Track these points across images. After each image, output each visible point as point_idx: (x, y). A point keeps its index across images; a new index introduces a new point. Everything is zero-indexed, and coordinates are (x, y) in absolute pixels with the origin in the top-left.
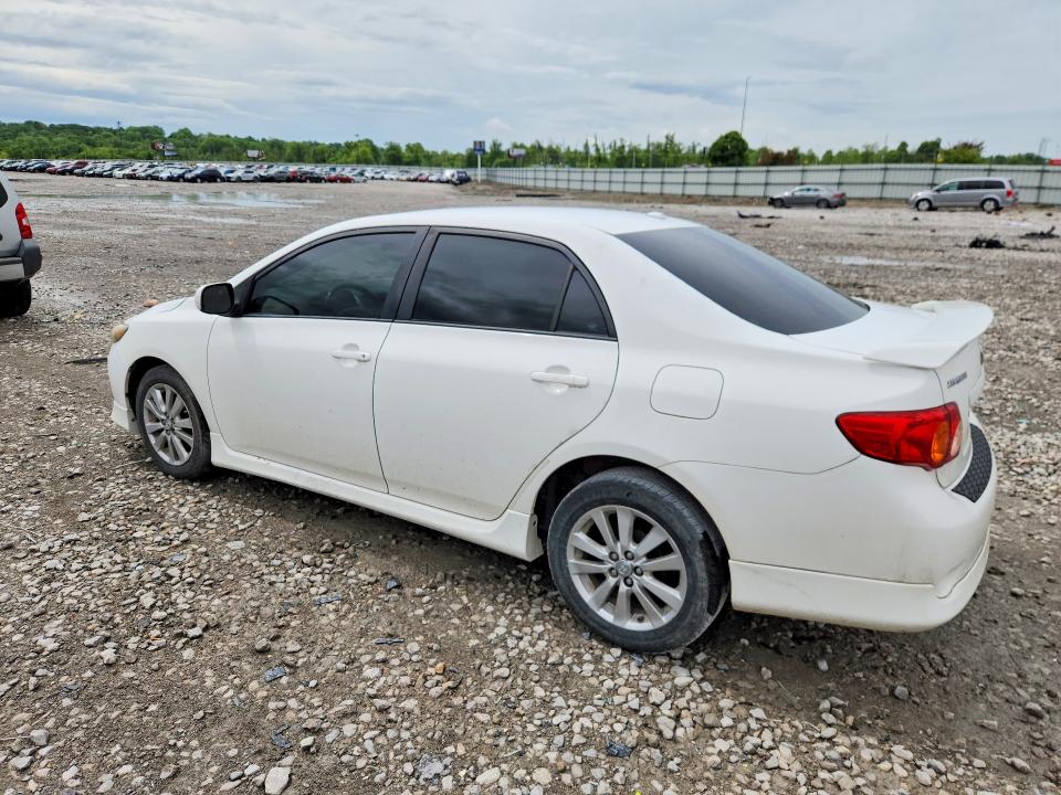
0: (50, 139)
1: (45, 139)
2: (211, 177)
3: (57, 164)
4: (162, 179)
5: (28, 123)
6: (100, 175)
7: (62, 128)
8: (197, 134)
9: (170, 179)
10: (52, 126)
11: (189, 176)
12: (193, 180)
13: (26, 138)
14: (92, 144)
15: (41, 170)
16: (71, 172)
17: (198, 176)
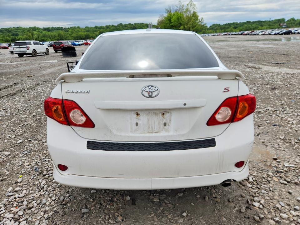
0: (251, 25)
1: (250, 26)
2: (289, 33)
3: (246, 32)
4: (272, 35)
5: (247, 22)
6: (256, 35)
7: (256, 22)
8: (296, 19)
9: (275, 34)
10: (253, 22)
11: (281, 33)
12: (282, 34)
13: (245, 25)
14: (262, 26)
15: (241, 34)
16: (248, 34)
17: (284, 33)
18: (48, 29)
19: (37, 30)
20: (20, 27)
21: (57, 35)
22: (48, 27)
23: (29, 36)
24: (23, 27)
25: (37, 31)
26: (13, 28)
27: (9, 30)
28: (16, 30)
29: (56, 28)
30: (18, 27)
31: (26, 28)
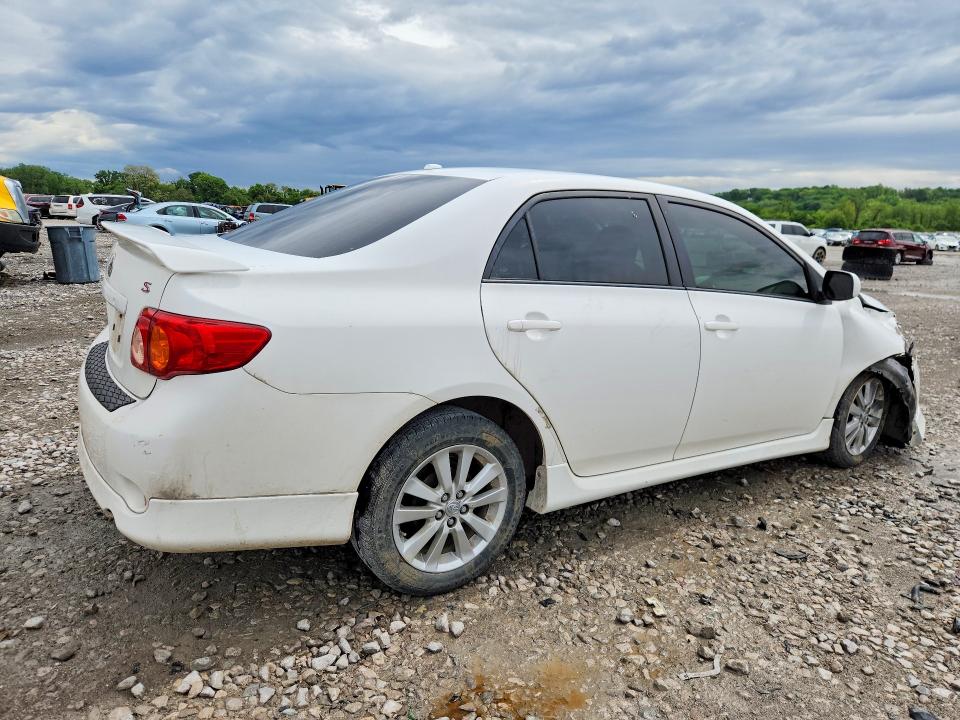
18: (920, 195)
19: (883, 197)
20: (834, 187)
21: (943, 213)
22: (922, 187)
23: (847, 214)
24: (843, 187)
25: (881, 200)
26: (814, 188)
27: (801, 193)
28: (819, 193)
29: (951, 191)
30: (827, 187)
31: (852, 189)
